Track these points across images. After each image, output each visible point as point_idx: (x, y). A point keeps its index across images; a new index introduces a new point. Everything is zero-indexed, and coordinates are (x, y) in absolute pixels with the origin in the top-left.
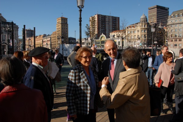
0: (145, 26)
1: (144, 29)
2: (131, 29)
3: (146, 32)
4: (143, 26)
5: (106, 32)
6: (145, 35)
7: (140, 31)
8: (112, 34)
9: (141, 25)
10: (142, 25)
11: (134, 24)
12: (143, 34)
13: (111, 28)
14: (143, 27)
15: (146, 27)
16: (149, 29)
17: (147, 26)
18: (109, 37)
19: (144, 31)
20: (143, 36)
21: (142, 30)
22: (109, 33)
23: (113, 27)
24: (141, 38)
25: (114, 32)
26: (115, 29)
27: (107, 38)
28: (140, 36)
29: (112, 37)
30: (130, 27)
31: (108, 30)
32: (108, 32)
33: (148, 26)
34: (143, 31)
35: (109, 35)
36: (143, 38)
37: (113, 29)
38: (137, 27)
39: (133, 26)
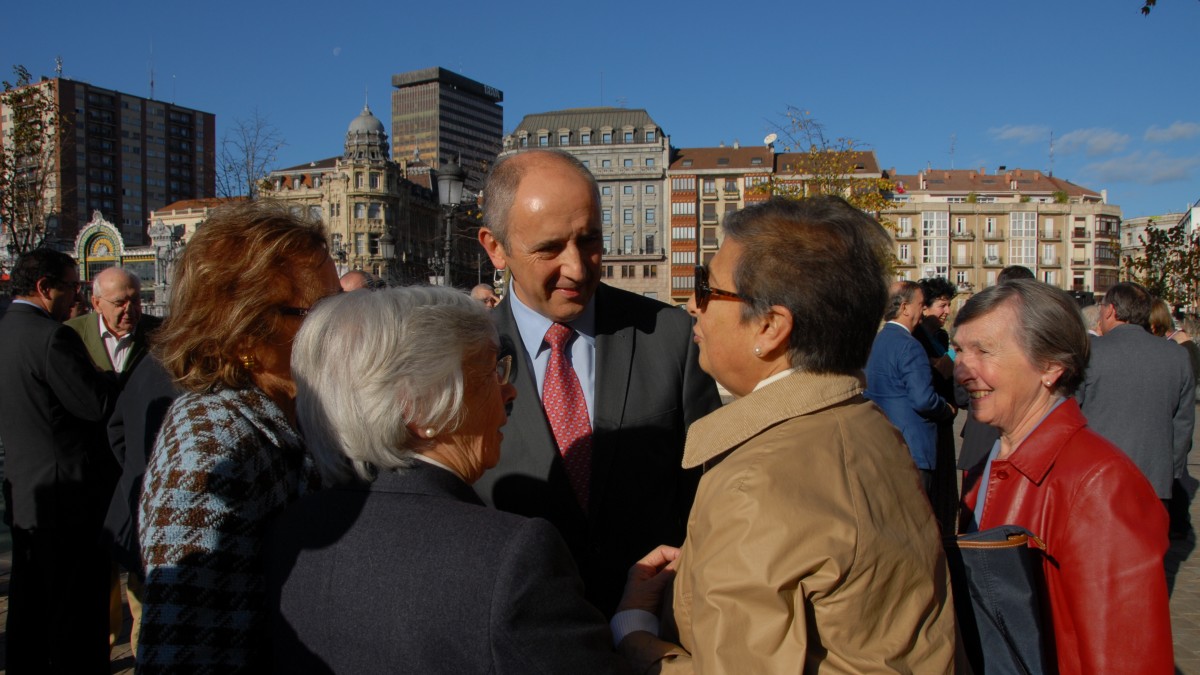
0: (373, 183)
1: (372, 197)
2: (293, 194)
3: (381, 215)
4: (365, 179)
5: (125, 207)
6: (373, 237)
7: (343, 210)
8: (163, 221)
9: (350, 173)
10: (357, 174)
11: (307, 166)
12: (365, 227)
13: (157, 182)
14: (365, 188)
15: (381, 187)
16: (396, 199)
17: (388, 183)
18: (146, 241)
19: (372, 213)
20: (364, 240)
21: (357, 207)
22: (145, 215)
23: (169, 177)
24: (352, 255)
25: (181, 210)
26: (186, 188)
27: (128, 246)
28: (344, 241)
29: (168, 242)
30: (283, 179)
31: (139, 194)
32: (138, 208)
33: (395, 185)
34: (363, 213)
35: (146, 224)
36: (364, 252)
37: (174, 185)
38: (325, 186)
39: (303, 178)
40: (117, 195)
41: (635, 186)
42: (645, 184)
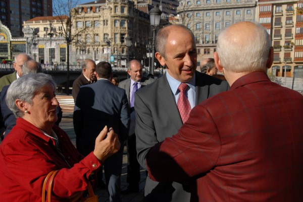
0: (122, 11)
1: (122, 17)
2: (87, 15)
3: (126, 25)
4: (119, 9)
5: (12, 19)
6: (122, 35)
7: (109, 23)
8: (29, 26)
9: (112, 6)
10: (115, 7)
11: (93, 3)
12: (118, 31)
13: (26, 8)
14: (119, 13)
15: (126, 12)
16: (133, 18)
17: (129, 11)
18: (21, 35)
19: (122, 24)
20: (118, 36)
21: (115, 21)
22: (21, 23)
23: (32, 6)
24: (113, 43)
25: (37, 21)
26: (39, 11)
27: (13, 36)
28: (110, 37)
29: (32, 35)
30: (83, 8)
31: (18, 13)
32: (18, 20)
33: (132, 12)
34: (118, 24)
35: (22, 27)
36: (118, 41)
37: (34, 10)
38: (101, 12)
39: (91, 8)
40: (8, 13)
41: (242, 10)
42: (246, 9)
